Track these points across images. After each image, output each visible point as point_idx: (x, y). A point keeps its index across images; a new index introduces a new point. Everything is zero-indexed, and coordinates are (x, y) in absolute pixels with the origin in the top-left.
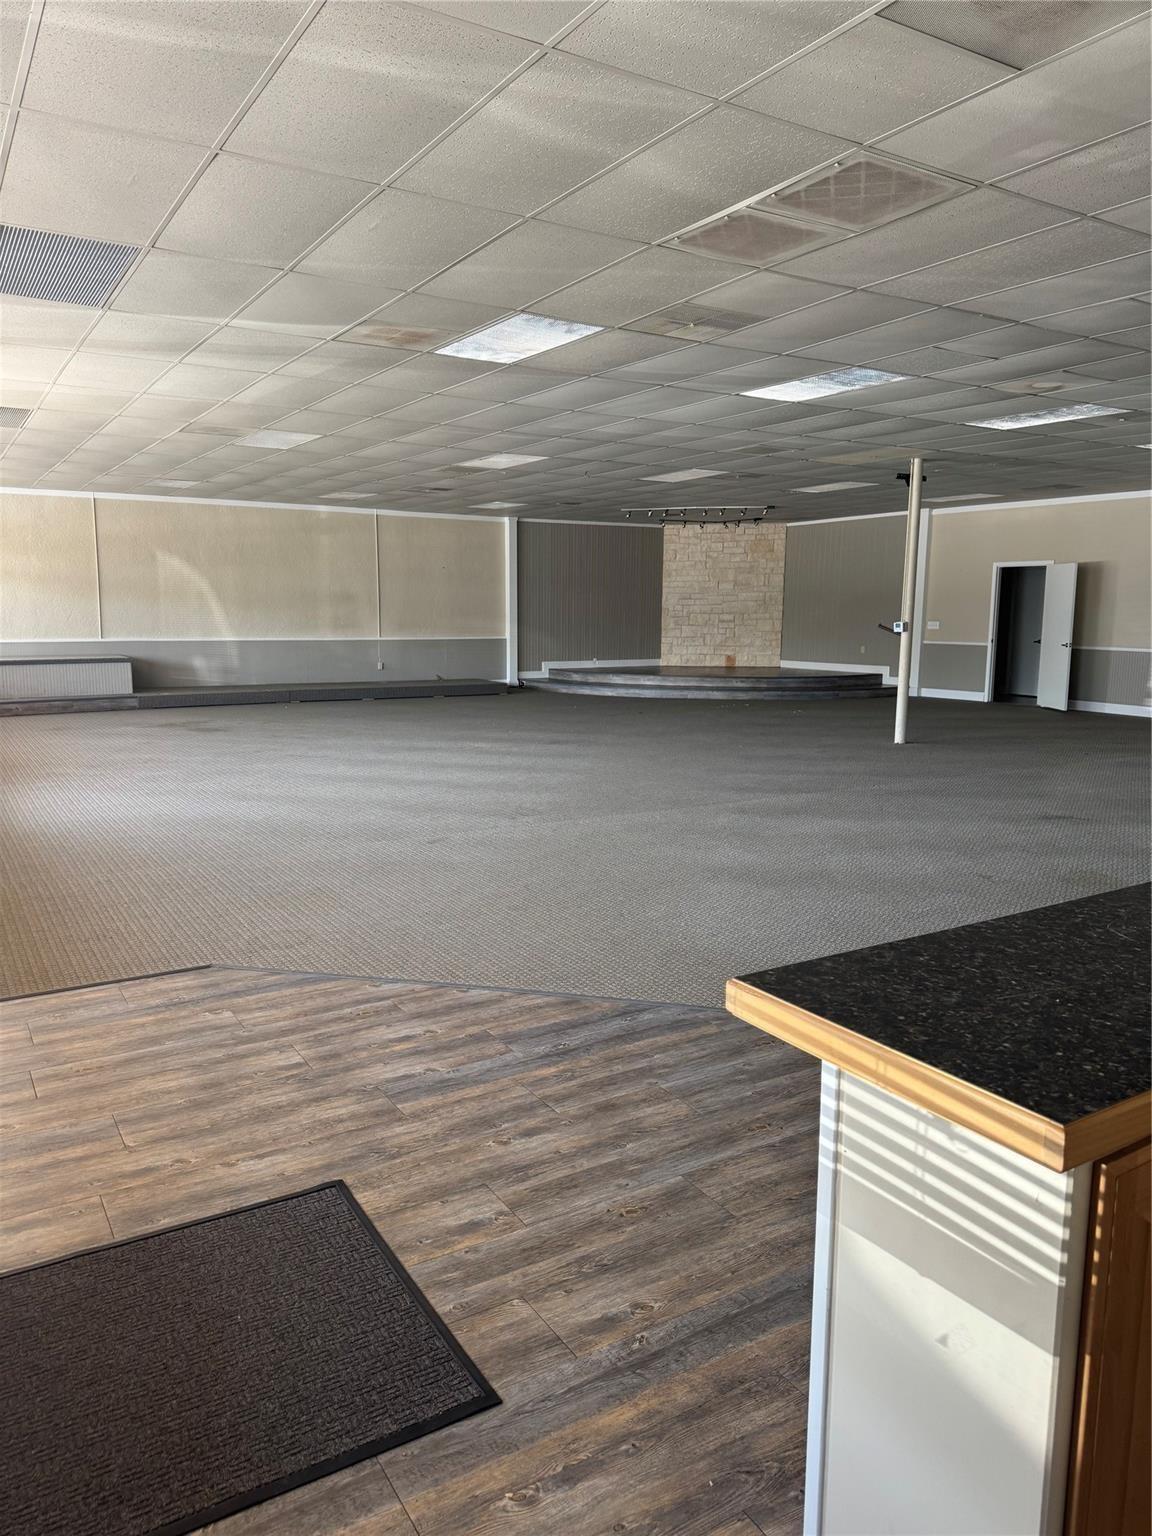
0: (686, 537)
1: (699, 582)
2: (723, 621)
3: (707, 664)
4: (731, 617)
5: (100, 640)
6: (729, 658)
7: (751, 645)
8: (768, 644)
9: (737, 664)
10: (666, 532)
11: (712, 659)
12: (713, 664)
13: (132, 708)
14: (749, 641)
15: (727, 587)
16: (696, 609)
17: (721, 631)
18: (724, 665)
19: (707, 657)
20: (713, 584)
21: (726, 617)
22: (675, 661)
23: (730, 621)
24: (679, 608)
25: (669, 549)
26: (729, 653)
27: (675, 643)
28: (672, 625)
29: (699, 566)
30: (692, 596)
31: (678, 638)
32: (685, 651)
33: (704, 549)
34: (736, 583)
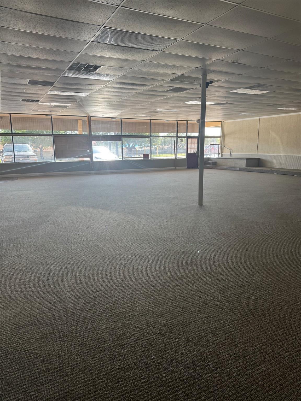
5: (256, 154)
13: (238, 170)
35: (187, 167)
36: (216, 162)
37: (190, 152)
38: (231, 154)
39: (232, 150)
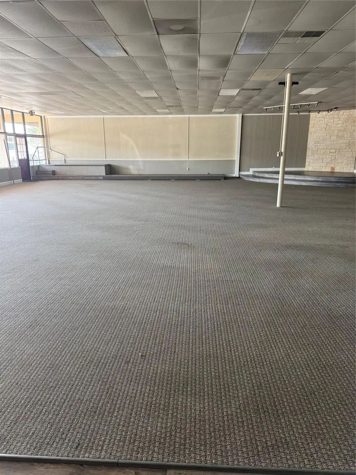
0: (319, 118)
1: (323, 136)
2: (331, 153)
3: (323, 171)
4: (334, 151)
5: (105, 159)
6: (332, 168)
7: (342, 163)
8: (349, 162)
9: (335, 171)
10: (311, 116)
11: (325, 169)
12: (325, 171)
13: (101, 180)
14: (341, 161)
15: (334, 138)
16: (321, 147)
17: (330, 157)
18: (330, 171)
19: (324, 168)
20: (328, 137)
21: (333, 151)
22: (311, 169)
23: (334, 153)
24: (314, 147)
25: (312, 122)
26: (332, 166)
27: (311, 161)
28: (310, 154)
29: (323, 130)
30: (320, 142)
31: (312, 159)
32: (314, 165)
33: (326, 122)
34: (337, 136)
35: (22, 180)
36: (54, 171)
37: (21, 158)
38: (65, 159)
39: (65, 155)
